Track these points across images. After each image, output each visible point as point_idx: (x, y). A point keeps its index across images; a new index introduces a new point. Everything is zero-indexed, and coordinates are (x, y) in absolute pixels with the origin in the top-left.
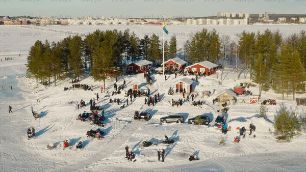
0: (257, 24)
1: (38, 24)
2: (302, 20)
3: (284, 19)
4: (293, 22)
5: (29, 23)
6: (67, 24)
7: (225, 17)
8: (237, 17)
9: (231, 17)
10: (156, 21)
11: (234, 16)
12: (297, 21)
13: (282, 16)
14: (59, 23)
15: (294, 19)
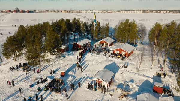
0: (146, 13)
1: (73, 12)
2: (162, 12)
3: (155, 11)
4: (158, 12)
5: (70, 12)
6: (82, 12)
7: (134, 11)
8: (138, 11)
9: (136, 11)
10: (111, 12)
11: (137, 10)
12: (160, 12)
13: (154, 10)
14: (79, 12)
15: (159, 11)
